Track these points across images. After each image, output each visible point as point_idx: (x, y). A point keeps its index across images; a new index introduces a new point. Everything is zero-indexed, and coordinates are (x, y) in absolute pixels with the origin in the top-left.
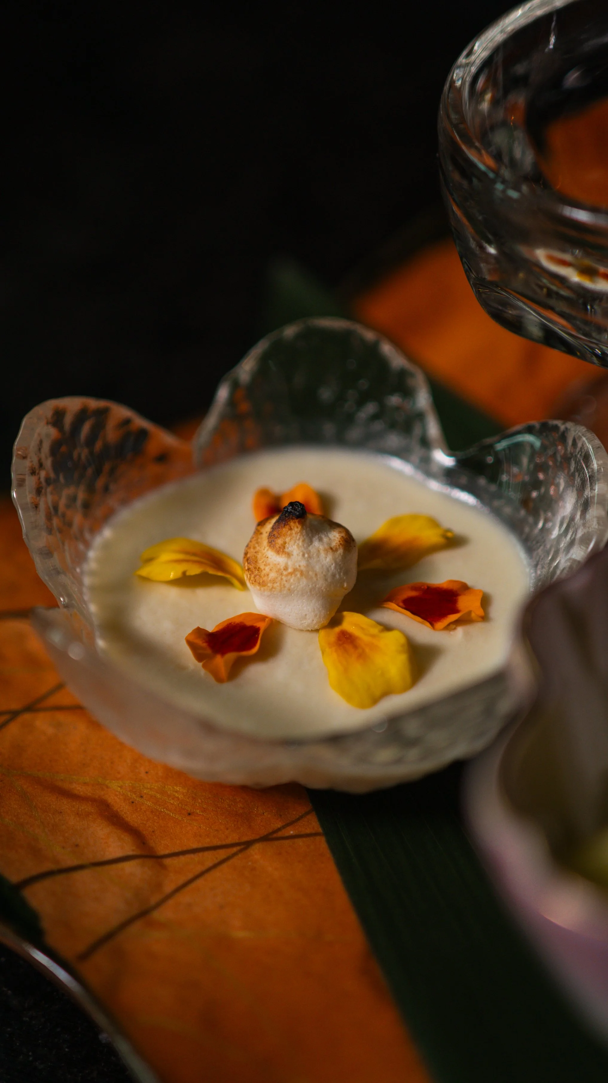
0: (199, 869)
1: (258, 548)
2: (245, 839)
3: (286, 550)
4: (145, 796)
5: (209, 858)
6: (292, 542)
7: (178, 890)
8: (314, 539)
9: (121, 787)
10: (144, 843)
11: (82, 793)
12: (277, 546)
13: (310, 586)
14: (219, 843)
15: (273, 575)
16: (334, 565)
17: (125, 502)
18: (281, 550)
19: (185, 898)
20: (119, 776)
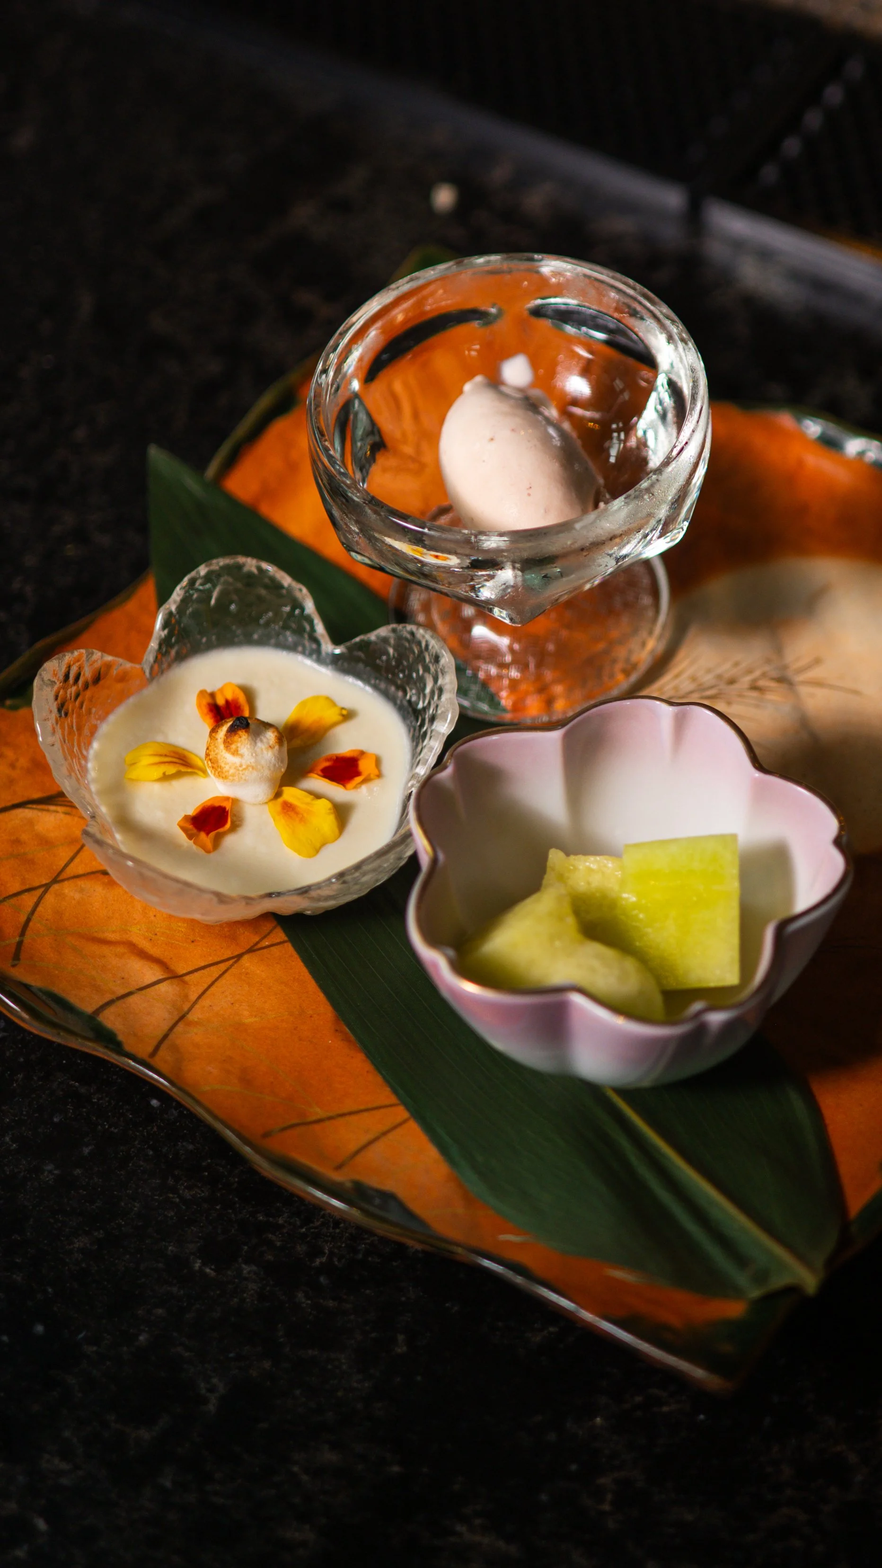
0: (210, 980)
1: (217, 751)
2: (236, 953)
3: (239, 752)
4: (158, 934)
5: (215, 971)
6: (243, 746)
7: (200, 997)
8: (257, 741)
9: (140, 930)
10: (167, 968)
11: (113, 939)
12: (232, 750)
13: (260, 775)
14: (219, 959)
15: (232, 771)
16: (273, 758)
17: (103, 718)
18: (235, 753)
19: (205, 1002)
20: (136, 922)
